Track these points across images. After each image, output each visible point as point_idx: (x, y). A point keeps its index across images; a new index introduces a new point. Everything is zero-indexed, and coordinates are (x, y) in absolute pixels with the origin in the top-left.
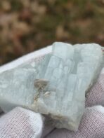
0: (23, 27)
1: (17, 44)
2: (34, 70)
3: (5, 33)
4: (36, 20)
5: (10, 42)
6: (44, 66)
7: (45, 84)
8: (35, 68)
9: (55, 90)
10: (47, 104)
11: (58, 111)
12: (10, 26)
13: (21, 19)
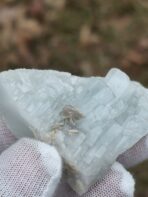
0: (32, 27)
1: (23, 50)
2: (72, 89)
3: (7, 34)
4: (51, 16)
5: (13, 48)
6: (88, 92)
7: (77, 116)
8: (74, 86)
9: (85, 133)
10: (67, 145)
11: (76, 162)
12: (14, 24)
13: (29, 15)
